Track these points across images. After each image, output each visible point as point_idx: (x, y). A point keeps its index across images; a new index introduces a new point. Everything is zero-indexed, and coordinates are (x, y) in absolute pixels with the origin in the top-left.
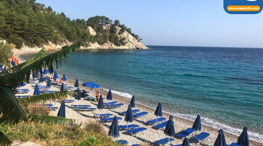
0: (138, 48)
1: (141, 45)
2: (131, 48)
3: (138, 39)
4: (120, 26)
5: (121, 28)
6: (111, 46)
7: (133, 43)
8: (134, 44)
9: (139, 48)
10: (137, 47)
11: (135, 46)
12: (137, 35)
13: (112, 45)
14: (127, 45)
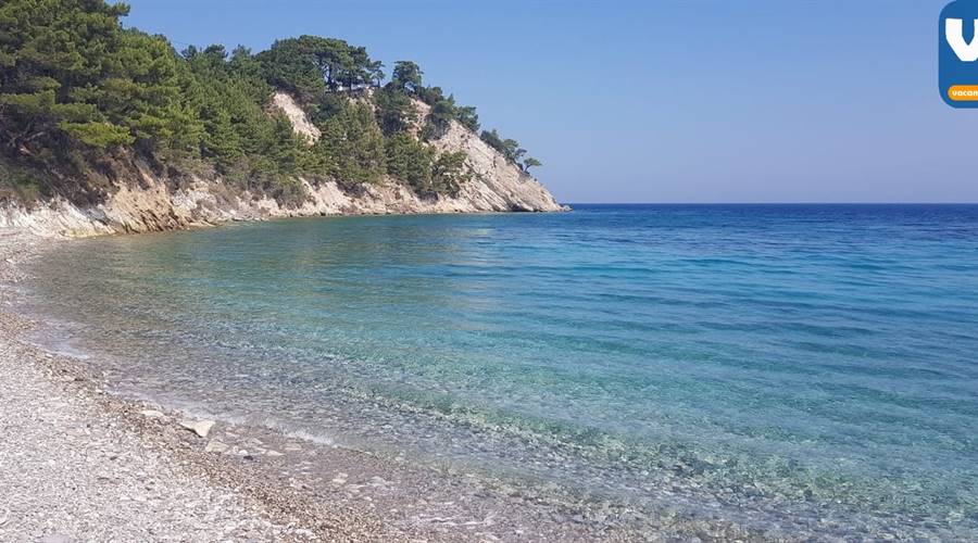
0: (516, 209)
1: (535, 192)
2: (486, 206)
3: (521, 160)
4: (422, 94)
5: (428, 102)
6: (398, 196)
7: (493, 179)
8: (497, 184)
9: (526, 207)
10: (515, 200)
11: (505, 198)
12: (510, 142)
13: (402, 192)
14: (466, 194)
